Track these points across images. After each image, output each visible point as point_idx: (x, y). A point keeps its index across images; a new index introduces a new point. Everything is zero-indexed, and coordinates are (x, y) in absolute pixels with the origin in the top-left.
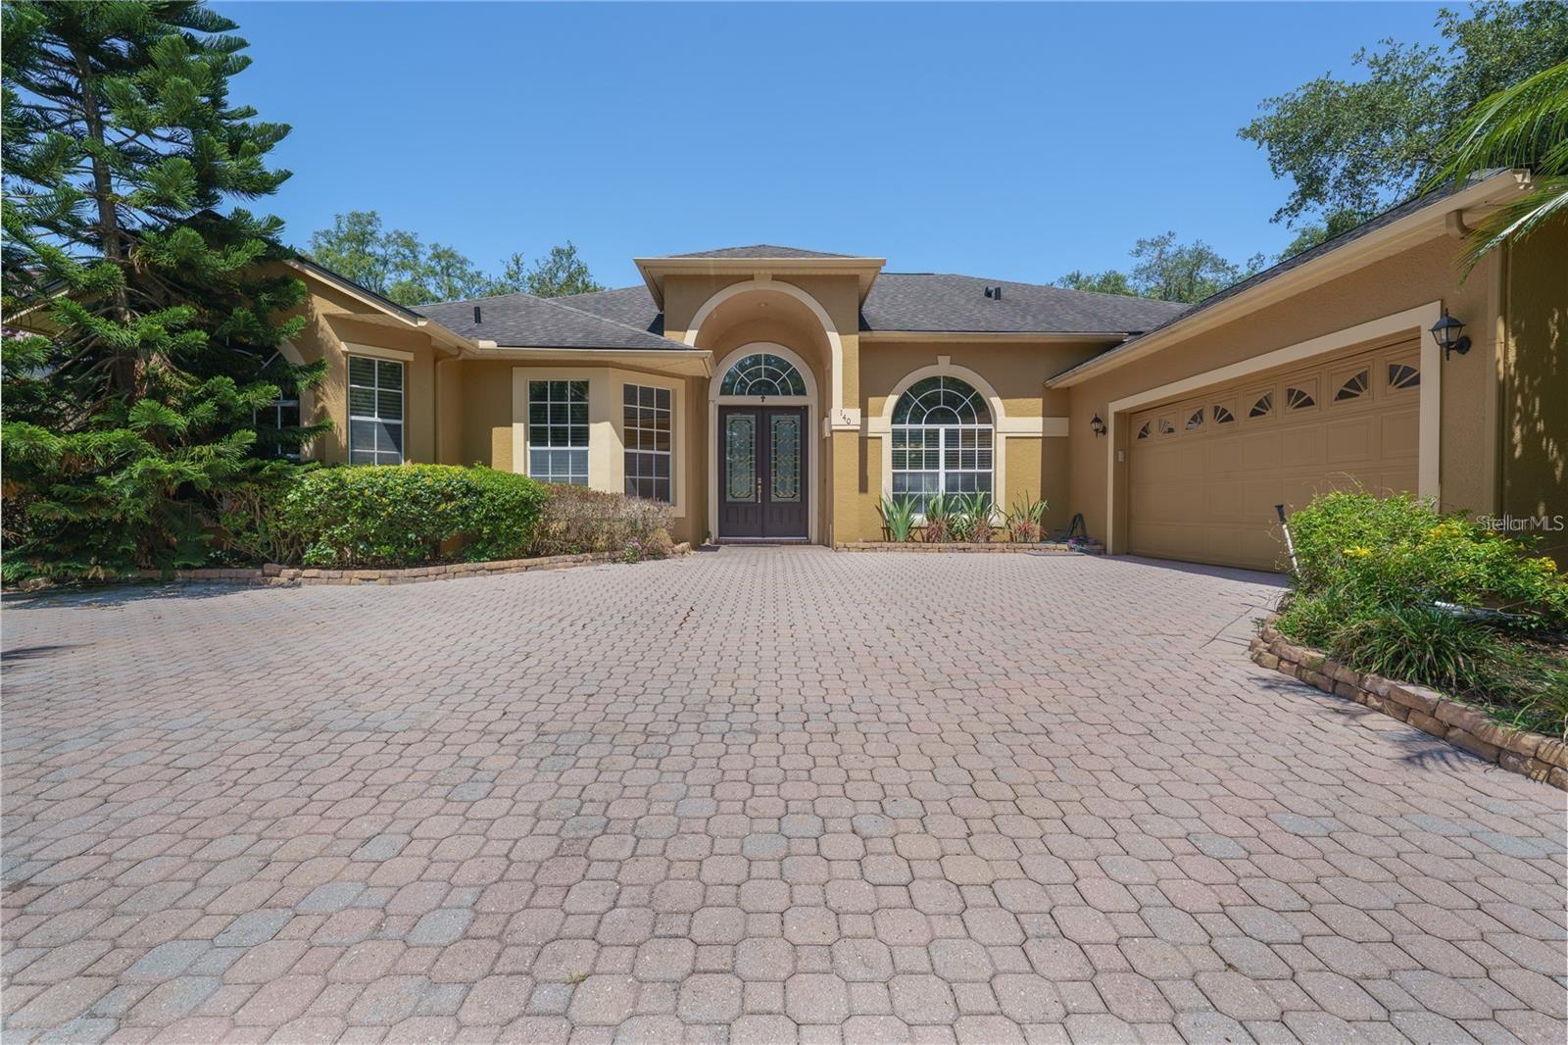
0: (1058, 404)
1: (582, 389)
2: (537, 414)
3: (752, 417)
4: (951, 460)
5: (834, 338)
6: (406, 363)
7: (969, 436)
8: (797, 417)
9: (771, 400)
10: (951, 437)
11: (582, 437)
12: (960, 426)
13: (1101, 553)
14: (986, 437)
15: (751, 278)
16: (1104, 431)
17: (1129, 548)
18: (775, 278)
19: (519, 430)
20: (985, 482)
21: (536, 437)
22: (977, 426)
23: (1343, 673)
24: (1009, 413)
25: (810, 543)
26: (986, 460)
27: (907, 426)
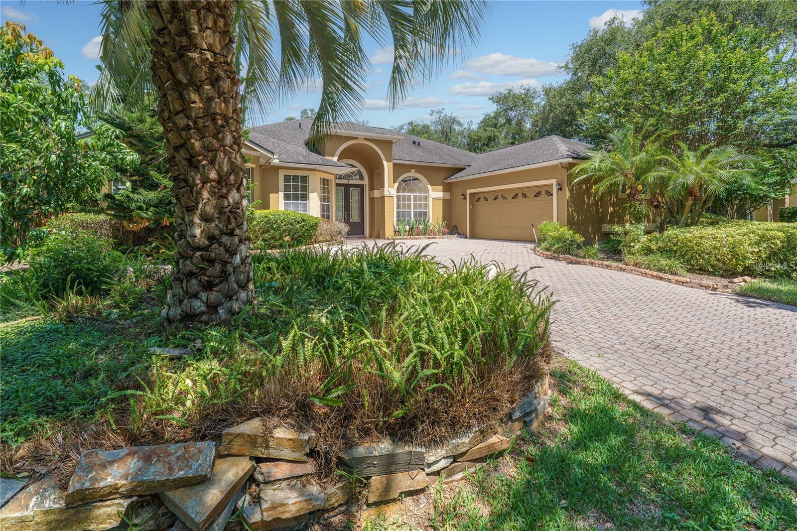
0: (448, 188)
1: (305, 179)
2: (287, 188)
3: (343, 188)
4: (415, 206)
5: (385, 163)
6: (252, 168)
7: (420, 198)
8: (359, 189)
9: (351, 182)
10: (415, 198)
11: (305, 197)
12: (418, 194)
13: (466, 238)
14: (426, 198)
15: (357, 138)
16: (465, 198)
17: (473, 236)
18: (365, 139)
19: (281, 195)
20: (425, 214)
21: (287, 197)
22: (423, 194)
23: (556, 255)
24: (433, 190)
25: (365, 238)
26: (426, 206)
27: (401, 194)
